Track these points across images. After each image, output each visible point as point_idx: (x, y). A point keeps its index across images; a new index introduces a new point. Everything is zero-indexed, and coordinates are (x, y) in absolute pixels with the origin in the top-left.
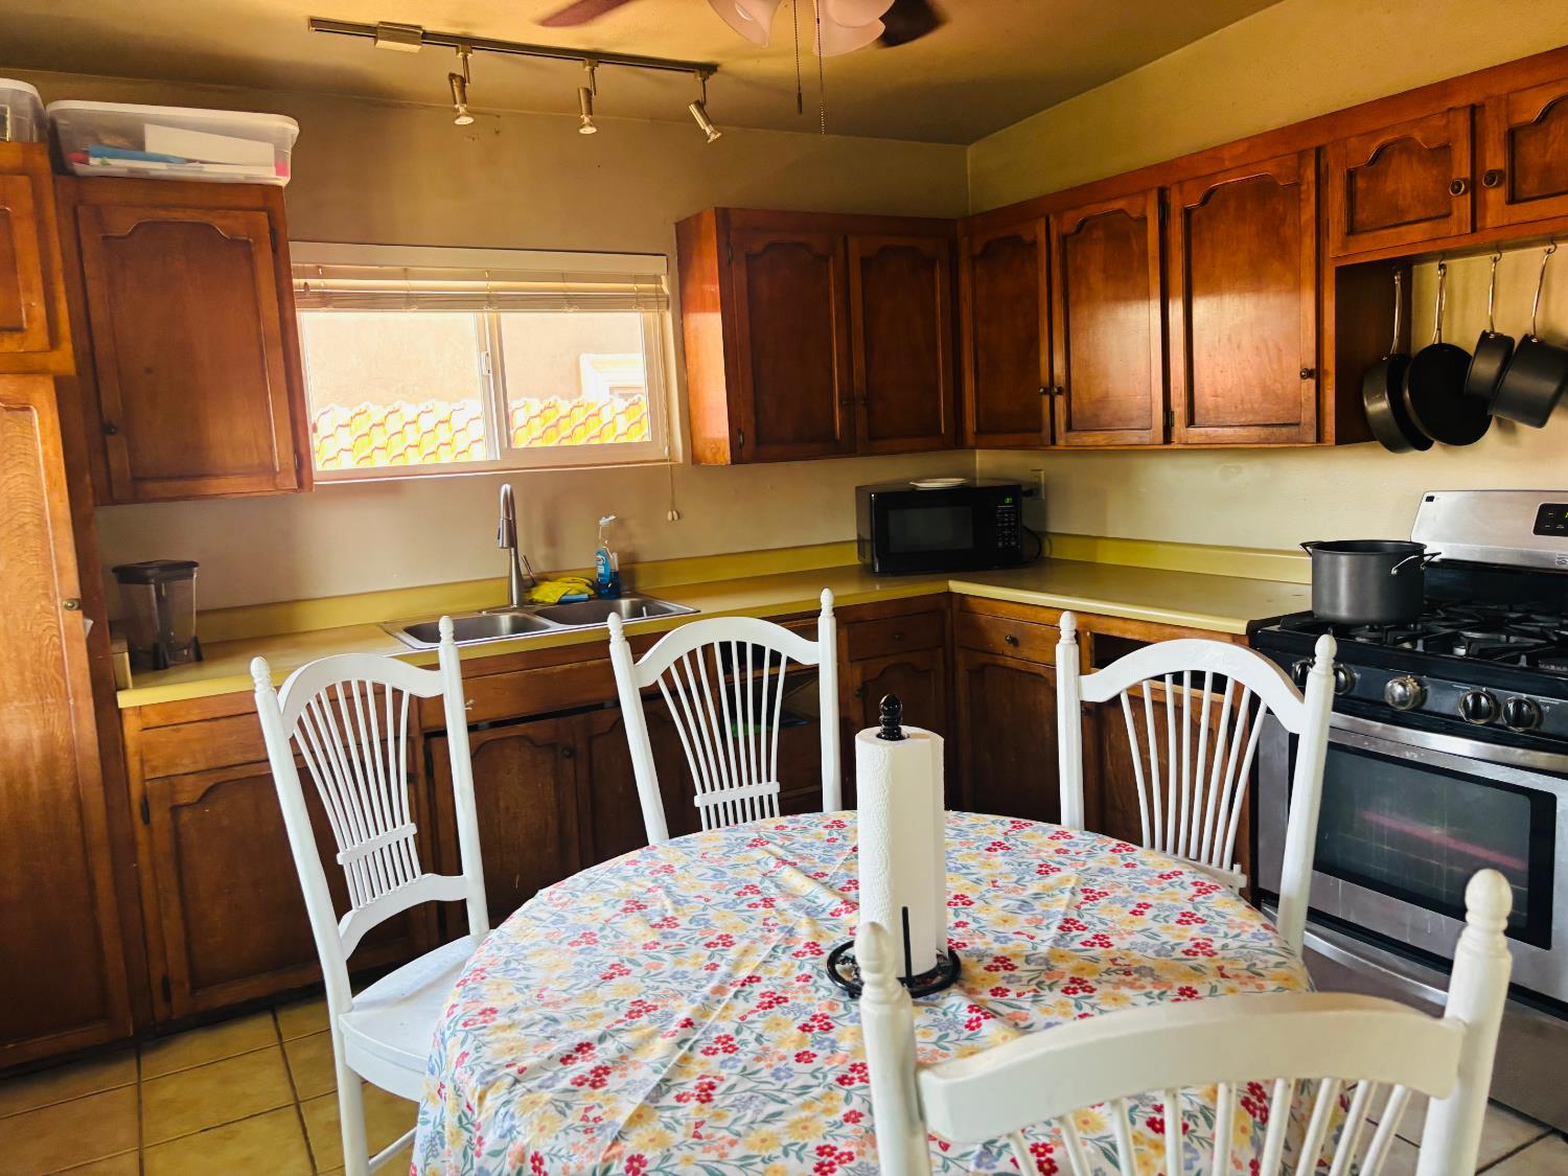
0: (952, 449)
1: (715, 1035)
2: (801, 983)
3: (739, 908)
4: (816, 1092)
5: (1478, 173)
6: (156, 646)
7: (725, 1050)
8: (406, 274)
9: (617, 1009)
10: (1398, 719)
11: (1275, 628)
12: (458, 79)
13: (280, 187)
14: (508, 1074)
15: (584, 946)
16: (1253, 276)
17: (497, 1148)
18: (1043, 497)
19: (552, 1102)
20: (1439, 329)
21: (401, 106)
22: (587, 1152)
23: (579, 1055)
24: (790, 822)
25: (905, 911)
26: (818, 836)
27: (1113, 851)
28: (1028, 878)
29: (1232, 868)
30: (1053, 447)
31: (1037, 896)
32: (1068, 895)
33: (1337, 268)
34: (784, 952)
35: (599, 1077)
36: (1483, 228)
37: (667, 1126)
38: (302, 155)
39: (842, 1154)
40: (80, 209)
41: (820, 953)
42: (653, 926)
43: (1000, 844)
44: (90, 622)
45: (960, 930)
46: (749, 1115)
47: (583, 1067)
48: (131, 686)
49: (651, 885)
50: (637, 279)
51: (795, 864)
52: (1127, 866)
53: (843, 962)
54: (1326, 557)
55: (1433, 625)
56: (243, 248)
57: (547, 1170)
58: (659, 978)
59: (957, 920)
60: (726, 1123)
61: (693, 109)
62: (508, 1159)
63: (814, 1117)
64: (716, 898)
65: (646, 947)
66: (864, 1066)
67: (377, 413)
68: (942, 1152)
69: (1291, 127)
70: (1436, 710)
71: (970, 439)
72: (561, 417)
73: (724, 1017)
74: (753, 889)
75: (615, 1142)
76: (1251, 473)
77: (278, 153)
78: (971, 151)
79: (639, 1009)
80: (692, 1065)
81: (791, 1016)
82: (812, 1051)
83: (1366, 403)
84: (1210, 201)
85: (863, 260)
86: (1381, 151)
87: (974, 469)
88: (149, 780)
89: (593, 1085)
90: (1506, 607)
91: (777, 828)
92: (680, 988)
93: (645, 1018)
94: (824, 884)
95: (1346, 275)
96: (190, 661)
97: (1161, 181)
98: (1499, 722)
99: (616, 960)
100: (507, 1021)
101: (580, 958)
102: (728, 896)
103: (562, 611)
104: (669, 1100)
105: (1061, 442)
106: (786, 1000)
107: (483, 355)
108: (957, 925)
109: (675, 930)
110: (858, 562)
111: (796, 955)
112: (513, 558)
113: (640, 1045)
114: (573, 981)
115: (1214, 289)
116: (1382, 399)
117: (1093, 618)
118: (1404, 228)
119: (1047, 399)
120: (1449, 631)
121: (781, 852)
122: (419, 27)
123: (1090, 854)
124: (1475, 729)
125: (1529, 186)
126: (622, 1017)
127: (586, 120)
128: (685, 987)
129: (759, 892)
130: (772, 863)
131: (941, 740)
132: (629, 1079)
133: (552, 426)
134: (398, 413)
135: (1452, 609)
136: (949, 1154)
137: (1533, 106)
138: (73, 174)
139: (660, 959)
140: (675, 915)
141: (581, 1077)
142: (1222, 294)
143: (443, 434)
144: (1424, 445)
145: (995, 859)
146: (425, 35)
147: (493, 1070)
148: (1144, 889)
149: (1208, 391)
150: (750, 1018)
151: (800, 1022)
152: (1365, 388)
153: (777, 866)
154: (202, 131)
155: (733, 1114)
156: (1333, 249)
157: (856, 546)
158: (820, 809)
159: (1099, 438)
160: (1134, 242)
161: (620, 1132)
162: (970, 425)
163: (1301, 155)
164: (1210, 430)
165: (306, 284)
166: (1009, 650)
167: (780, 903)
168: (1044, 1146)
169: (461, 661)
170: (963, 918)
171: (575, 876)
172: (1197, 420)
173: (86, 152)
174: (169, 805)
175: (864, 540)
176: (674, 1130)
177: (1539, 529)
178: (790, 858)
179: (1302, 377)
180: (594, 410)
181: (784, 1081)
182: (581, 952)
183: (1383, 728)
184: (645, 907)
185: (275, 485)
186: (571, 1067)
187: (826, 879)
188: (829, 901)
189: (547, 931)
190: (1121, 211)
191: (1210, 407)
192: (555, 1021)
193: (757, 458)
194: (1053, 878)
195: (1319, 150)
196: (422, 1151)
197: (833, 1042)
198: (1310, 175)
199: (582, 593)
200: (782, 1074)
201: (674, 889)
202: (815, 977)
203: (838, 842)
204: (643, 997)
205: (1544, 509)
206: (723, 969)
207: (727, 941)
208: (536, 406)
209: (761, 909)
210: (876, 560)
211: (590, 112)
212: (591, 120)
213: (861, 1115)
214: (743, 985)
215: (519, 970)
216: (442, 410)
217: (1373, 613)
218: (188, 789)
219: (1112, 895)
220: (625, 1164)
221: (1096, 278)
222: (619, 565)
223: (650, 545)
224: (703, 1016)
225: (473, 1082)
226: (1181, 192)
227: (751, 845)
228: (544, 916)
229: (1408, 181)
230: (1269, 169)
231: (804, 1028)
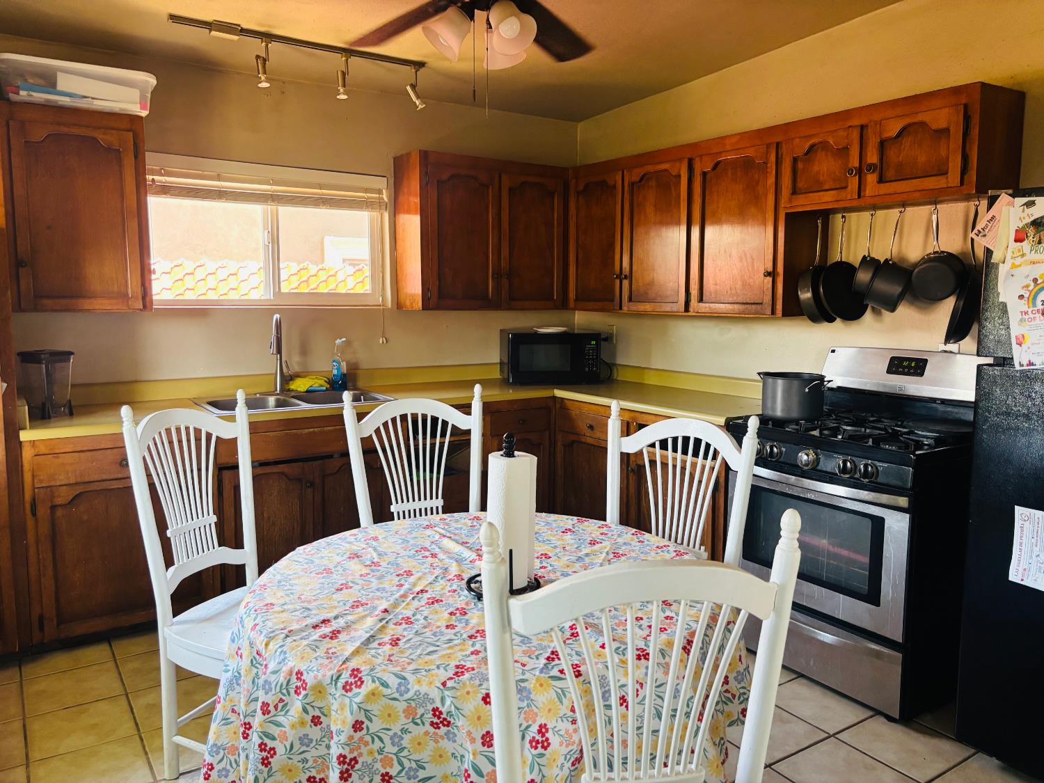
0: (559, 309)
1: (400, 617)
2: (451, 593)
3: (416, 558)
4: (456, 642)
5: (863, 164)
6: (44, 405)
7: (407, 623)
8: (219, 178)
9: (345, 604)
10: (804, 475)
11: (740, 421)
12: (261, 59)
13: (142, 117)
14: (282, 633)
15: (325, 575)
16: (740, 215)
17: (276, 669)
18: (615, 342)
19: (308, 645)
20: (841, 253)
21: (220, 71)
22: (329, 667)
23: (323, 625)
24: (449, 517)
25: (511, 551)
26: (465, 524)
27: (633, 534)
28: (583, 546)
29: (700, 549)
30: (620, 311)
31: (587, 555)
32: (604, 554)
33: (786, 213)
34: (442, 579)
35: (334, 635)
36: (864, 196)
37: (373, 656)
38: (158, 98)
39: (469, 668)
40: (11, 123)
41: (463, 579)
42: (367, 566)
43: (570, 530)
44: (5, 385)
45: (542, 570)
46: (419, 651)
47: (326, 630)
48: (28, 427)
49: (364, 546)
50: (366, 190)
51: (451, 537)
52: (639, 542)
53: (475, 583)
54: (770, 380)
55: (828, 422)
56: (114, 154)
57: (305, 678)
58: (370, 590)
59: (541, 566)
60: (406, 655)
61: (408, 88)
62: (282, 675)
63: (454, 653)
64: (403, 553)
65: (361, 575)
66: (483, 631)
67: (189, 266)
68: (521, 667)
69: (763, 130)
70: (824, 469)
71: (572, 304)
72: (311, 276)
73: (406, 609)
74: (426, 549)
75: (344, 663)
76: (736, 332)
77: (143, 96)
78: (580, 126)
79: (357, 605)
80: (387, 630)
81: (444, 608)
82: (455, 624)
83: (799, 293)
84: (718, 168)
85: (510, 189)
86: (812, 147)
87: (574, 324)
88: (37, 488)
89: (331, 638)
90: (870, 414)
91: (441, 520)
92: (382, 595)
93: (361, 609)
94: (467, 547)
95: (790, 218)
96: (65, 415)
97: (690, 154)
98: (856, 476)
99: (344, 582)
100: (280, 609)
101: (323, 581)
102: (411, 552)
103: (309, 396)
104: (375, 645)
105: (625, 308)
106: (442, 601)
107: (266, 232)
108: (541, 568)
109: (379, 568)
110: (500, 377)
111: (449, 580)
112: (279, 361)
113: (358, 620)
114: (319, 591)
115: (718, 221)
116: (808, 291)
117: (637, 414)
118: (822, 193)
119: (618, 282)
120: (835, 425)
121: (443, 532)
122: (239, 25)
123: (619, 536)
124: (844, 480)
125: (890, 174)
126: (347, 608)
127: (342, 90)
128: (384, 594)
129: (428, 550)
130: (437, 537)
131: (536, 458)
132: (351, 636)
133: (304, 281)
134: (203, 267)
135: (839, 414)
136: (526, 668)
137: (893, 129)
138: (8, 100)
139: (369, 581)
140: (379, 561)
141: (324, 635)
142: (722, 225)
143: (233, 282)
144: (831, 320)
145: (565, 537)
146: (243, 30)
147: (274, 631)
148: (646, 553)
149: (711, 282)
150: (421, 609)
151: (449, 611)
152: (799, 285)
153: (440, 538)
154: (95, 79)
155: (410, 651)
156: (783, 204)
157: (499, 366)
158: (467, 510)
159: (648, 307)
160: (673, 188)
161: (347, 659)
162: (572, 295)
163: (768, 146)
164: (711, 305)
165: (153, 179)
166: (588, 432)
167: (441, 556)
168: (576, 665)
169: (250, 422)
170: (544, 564)
171: (319, 541)
172: (704, 298)
173: (18, 87)
174: (50, 504)
175: (504, 363)
176: (377, 658)
177: (890, 371)
178: (448, 535)
179: (765, 275)
180: (332, 272)
181: (439, 637)
182: (324, 577)
183: (795, 479)
184: (361, 557)
185: (128, 305)
186: (317, 631)
187: (468, 545)
188: (468, 555)
189: (302, 567)
190: (666, 170)
191: (712, 291)
192: (309, 609)
193: (437, 308)
194: (597, 547)
195: (778, 144)
196: (224, 687)
197: (467, 620)
198: (773, 158)
199: (322, 386)
200: (438, 634)
201: (378, 548)
202: (459, 591)
203: (476, 527)
204: (360, 599)
205: (893, 359)
206: (407, 586)
207: (409, 573)
208: (294, 267)
209: (430, 559)
210: (511, 375)
211: (344, 86)
212: (344, 90)
213: (480, 652)
214: (418, 594)
215: (286, 586)
216: (232, 267)
217: (795, 414)
218: (63, 495)
219: (628, 556)
220: (349, 672)
221: (650, 209)
222: (347, 370)
223: (365, 359)
224: (394, 608)
225: (262, 637)
226: (701, 161)
227: (425, 528)
228: (301, 560)
229: (825, 166)
230: (750, 153)
231: (451, 614)
